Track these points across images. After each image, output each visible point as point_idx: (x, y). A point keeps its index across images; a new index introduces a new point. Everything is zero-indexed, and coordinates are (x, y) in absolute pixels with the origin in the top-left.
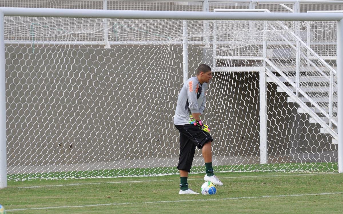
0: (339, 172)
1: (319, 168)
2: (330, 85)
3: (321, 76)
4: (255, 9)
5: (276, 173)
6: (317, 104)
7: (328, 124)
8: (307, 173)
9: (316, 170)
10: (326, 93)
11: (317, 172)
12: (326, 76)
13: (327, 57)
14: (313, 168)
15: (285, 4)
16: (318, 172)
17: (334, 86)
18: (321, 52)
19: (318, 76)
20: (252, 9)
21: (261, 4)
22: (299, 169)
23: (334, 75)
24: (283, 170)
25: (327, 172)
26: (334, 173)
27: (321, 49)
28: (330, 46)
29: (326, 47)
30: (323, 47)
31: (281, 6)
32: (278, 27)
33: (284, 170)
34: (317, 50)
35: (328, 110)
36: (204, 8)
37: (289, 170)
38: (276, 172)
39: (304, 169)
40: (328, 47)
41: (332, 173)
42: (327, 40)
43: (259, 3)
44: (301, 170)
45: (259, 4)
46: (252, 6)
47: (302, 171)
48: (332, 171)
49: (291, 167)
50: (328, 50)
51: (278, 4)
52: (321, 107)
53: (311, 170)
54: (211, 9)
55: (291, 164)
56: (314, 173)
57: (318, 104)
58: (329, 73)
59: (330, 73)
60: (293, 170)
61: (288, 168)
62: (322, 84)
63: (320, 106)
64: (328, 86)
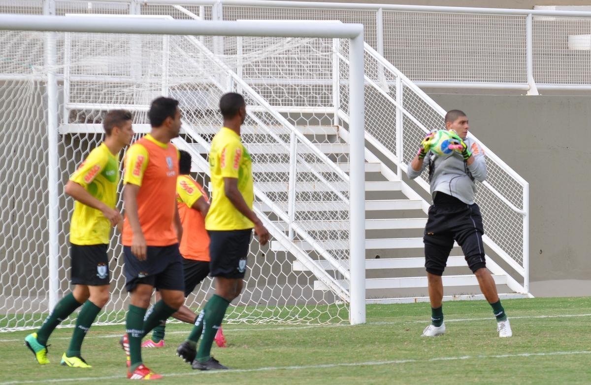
0: (352, 324)
1: (312, 315)
2: (291, 161)
3: (258, 144)
4: (141, 14)
5: (229, 325)
6: (265, 196)
7: (287, 233)
8: (288, 325)
9: (306, 319)
10: (284, 174)
11: (308, 324)
12: (281, 142)
13: (317, 107)
14: (301, 316)
15: (183, 7)
16: (310, 323)
17: (298, 161)
18: (305, 99)
19: (252, 143)
20: (135, 14)
21: (151, 6)
22: (272, 318)
23: (299, 141)
24: (241, 320)
25: (327, 323)
26: (342, 325)
27: (307, 93)
28: (324, 88)
29: (316, 89)
30: (310, 89)
31: (176, 9)
32: (189, 47)
33: (244, 320)
34: (298, 94)
35: (287, 207)
36: (46, 10)
37: (253, 318)
38: (228, 323)
39: (282, 316)
40: (319, 89)
41: (338, 324)
42: (315, 76)
43: (148, 4)
44: (277, 319)
45: (148, 6)
46: (136, 10)
47: (279, 321)
48: (336, 320)
49: (256, 314)
50: (320, 95)
51: (171, 6)
52: (274, 200)
53: (296, 319)
54: (60, 12)
55: (257, 308)
56: (302, 326)
57: (268, 196)
58: (288, 137)
59: (292, 137)
60: (261, 319)
61: (252, 315)
62: (274, 159)
63: (271, 198)
64: (287, 162)
